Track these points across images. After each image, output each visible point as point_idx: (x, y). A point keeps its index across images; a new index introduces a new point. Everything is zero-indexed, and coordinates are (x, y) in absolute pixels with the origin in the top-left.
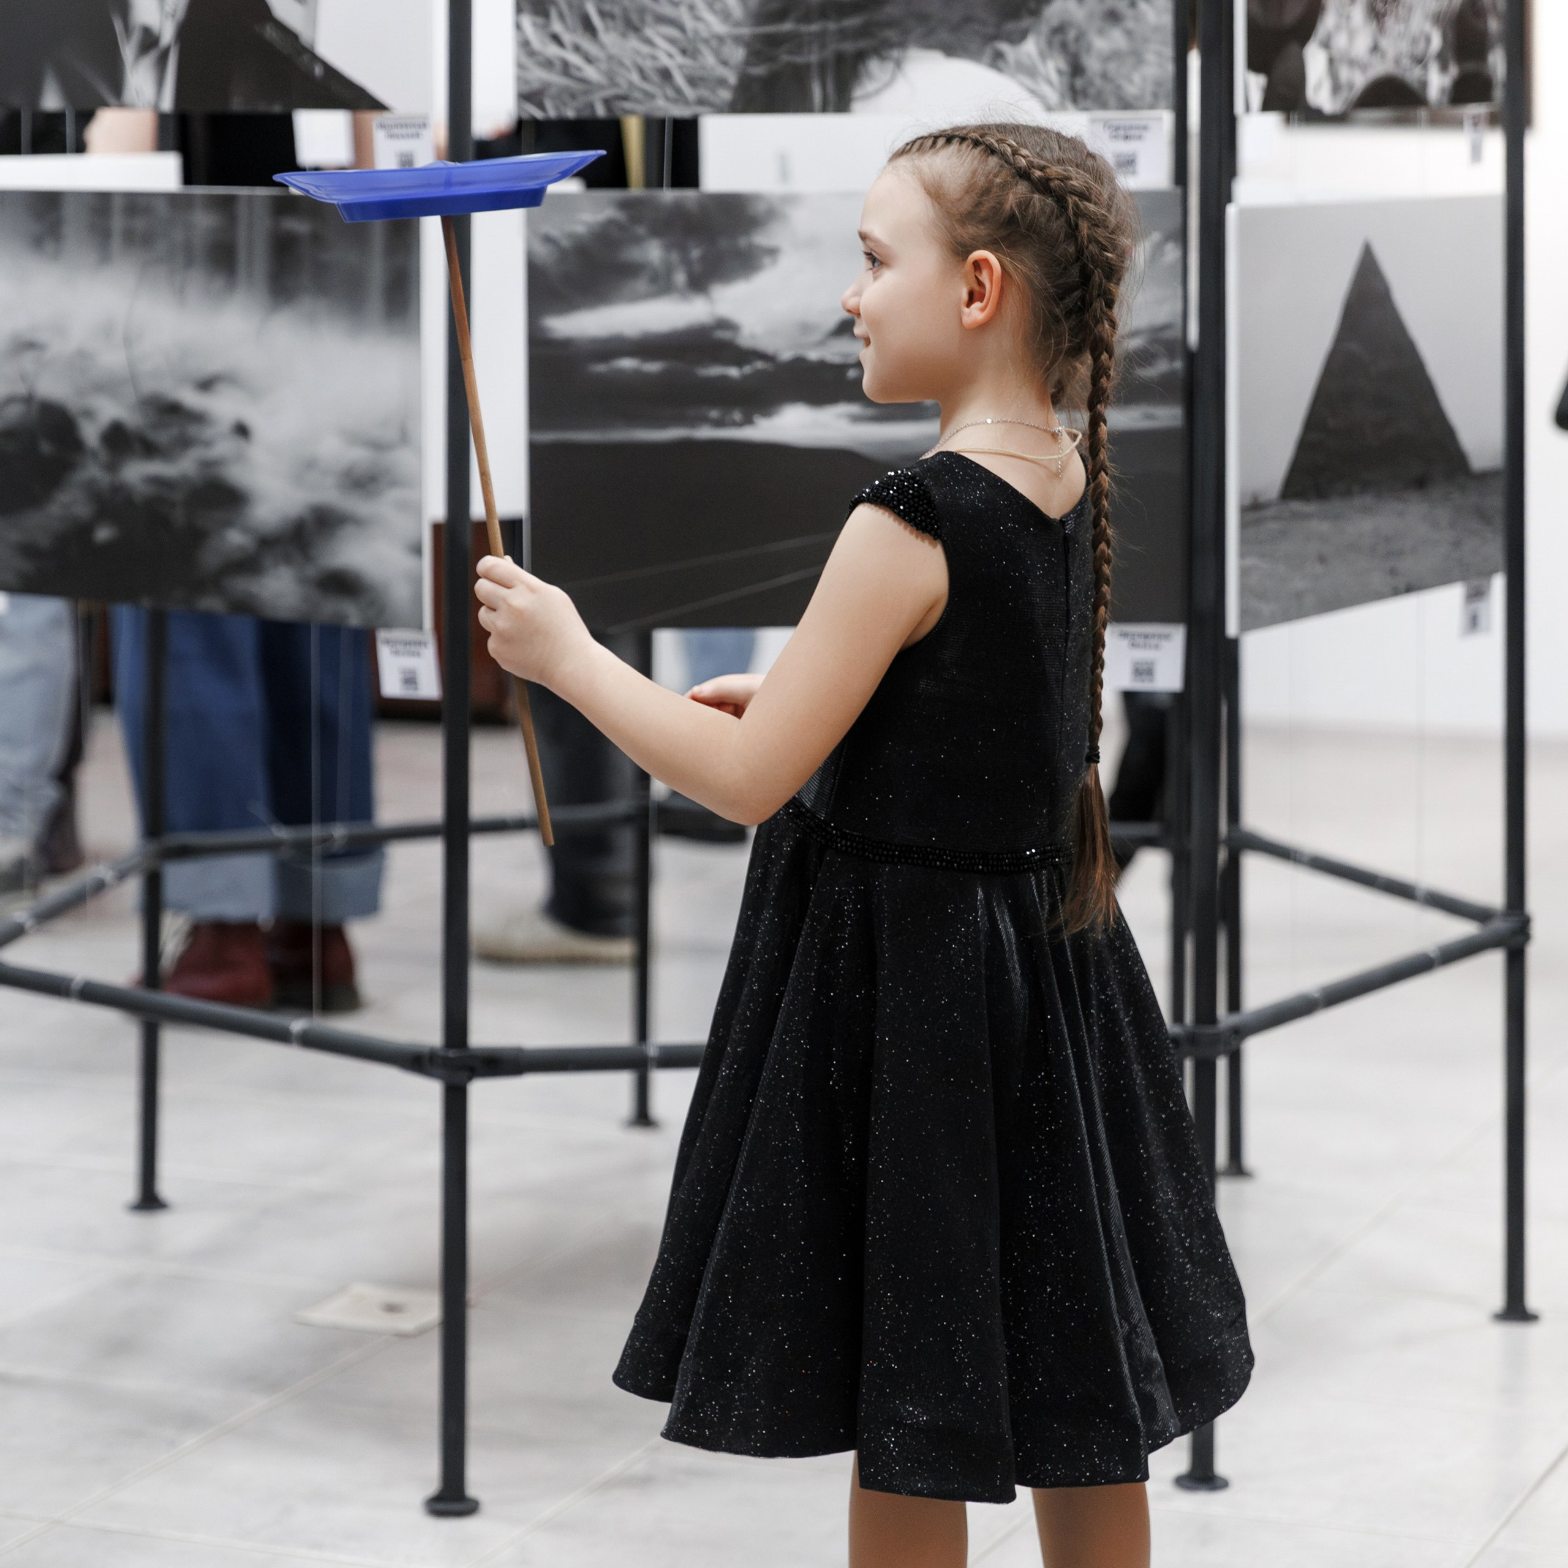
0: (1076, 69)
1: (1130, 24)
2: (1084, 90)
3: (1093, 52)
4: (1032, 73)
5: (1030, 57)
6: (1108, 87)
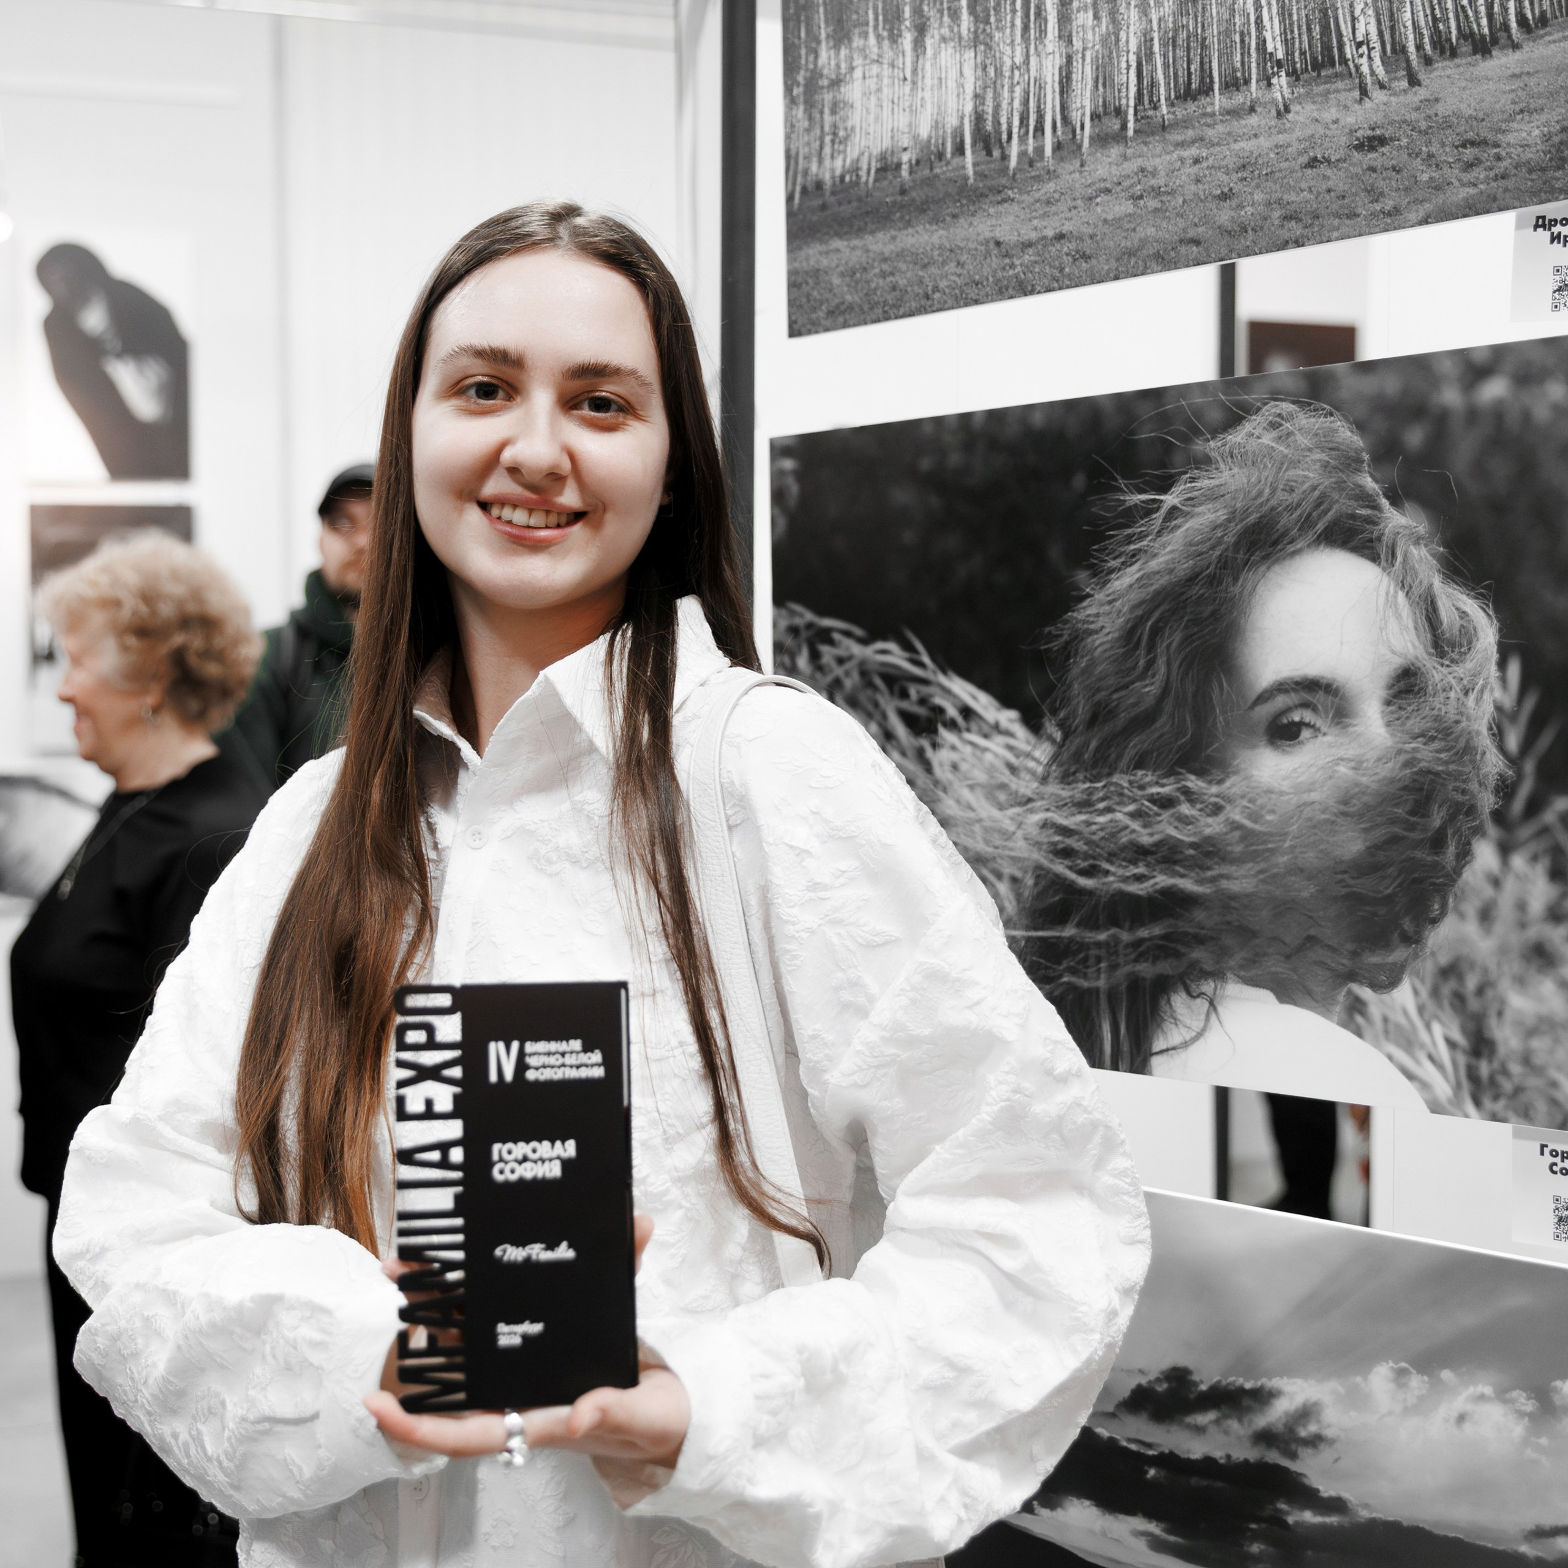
0: (1480, 1044)
2: (1492, 1081)
3: (1508, 1015)
4: (1409, 1043)
5: (1405, 1013)
6: (1533, 1082)
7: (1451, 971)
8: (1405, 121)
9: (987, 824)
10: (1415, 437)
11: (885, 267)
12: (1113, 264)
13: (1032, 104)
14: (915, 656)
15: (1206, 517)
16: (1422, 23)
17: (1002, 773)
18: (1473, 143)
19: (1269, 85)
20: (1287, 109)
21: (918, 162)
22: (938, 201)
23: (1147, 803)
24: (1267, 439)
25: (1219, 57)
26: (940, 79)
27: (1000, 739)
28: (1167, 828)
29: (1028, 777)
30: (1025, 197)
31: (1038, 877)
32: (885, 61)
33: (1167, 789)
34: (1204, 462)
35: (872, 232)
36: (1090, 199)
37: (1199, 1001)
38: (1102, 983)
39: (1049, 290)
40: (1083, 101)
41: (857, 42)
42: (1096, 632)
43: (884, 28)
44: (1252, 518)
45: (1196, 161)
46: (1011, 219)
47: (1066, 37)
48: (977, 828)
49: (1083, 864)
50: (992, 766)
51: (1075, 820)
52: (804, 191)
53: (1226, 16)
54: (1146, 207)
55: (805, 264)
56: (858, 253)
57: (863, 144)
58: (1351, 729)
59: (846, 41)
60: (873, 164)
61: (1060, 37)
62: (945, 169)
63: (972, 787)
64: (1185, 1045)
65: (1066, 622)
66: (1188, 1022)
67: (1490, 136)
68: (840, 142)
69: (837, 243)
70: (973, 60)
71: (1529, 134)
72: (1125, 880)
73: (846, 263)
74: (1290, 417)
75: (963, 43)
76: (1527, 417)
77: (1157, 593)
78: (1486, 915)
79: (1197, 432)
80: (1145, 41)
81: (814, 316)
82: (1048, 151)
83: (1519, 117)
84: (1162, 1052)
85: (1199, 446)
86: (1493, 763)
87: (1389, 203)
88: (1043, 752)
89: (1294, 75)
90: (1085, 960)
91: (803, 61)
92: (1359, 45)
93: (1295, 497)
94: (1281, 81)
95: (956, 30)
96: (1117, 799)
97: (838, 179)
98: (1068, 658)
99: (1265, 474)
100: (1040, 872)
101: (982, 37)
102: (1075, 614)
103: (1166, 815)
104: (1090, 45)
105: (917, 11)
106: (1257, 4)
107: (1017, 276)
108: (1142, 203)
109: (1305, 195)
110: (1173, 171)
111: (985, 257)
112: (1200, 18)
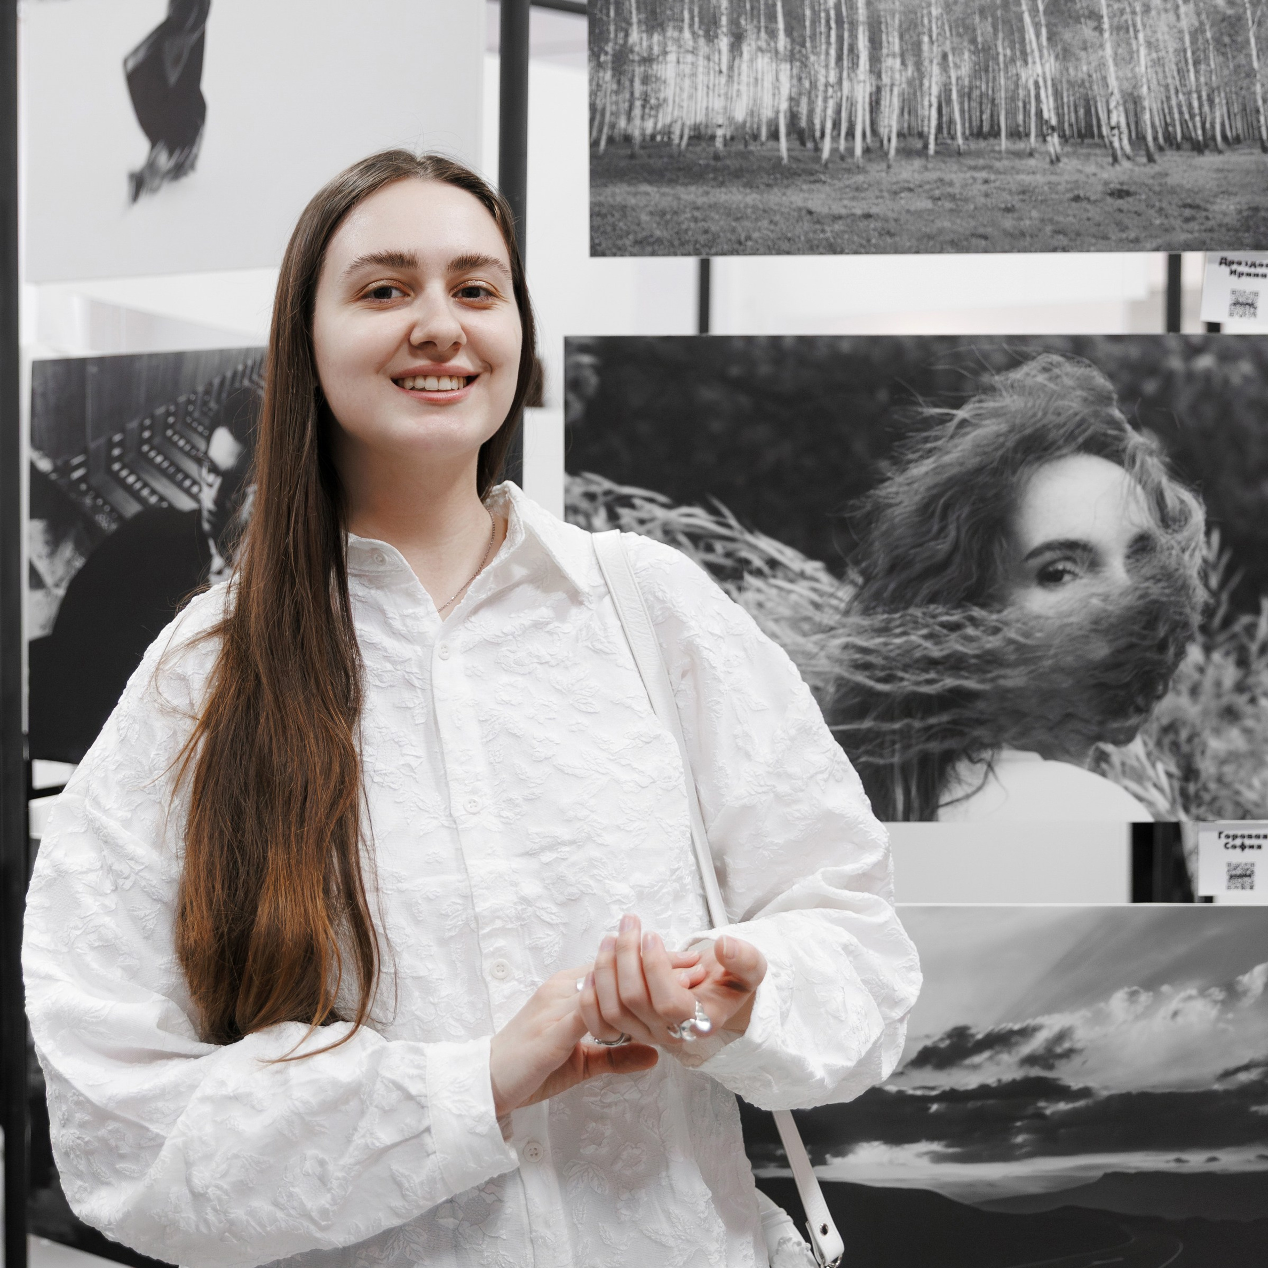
0: (1189, 773)
1: (1249, 723)
2: (1197, 796)
3: (1209, 753)
4: (1139, 777)
5: (1138, 758)
6: (1224, 793)
7: (1171, 728)
8: (1144, 184)
10: (1150, 387)
11: (697, 214)
12: (915, 243)
13: (844, 115)
14: (722, 520)
15: (989, 429)
16: (1157, 123)
17: (806, 609)
18: (1190, 206)
19: (1045, 141)
20: (1058, 159)
21: (732, 138)
22: (753, 171)
23: (938, 628)
24: (1041, 378)
25: (1007, 113)
26: (756, 79)
27: (806, 584)
28: (954, 644)
29: (831, 611)
30: (836, 182)
32: (701, 53)
33: (956, 617)
34: (991, 390)
35: (685, 185)
36: (896, 193)
37: (979, 765)
38: (896, 759)
39: (857, 253)
40: (891, 123)
41: (671, 32)
42: (897, 505)
43: (700, 28)
44: (1028, 431)
45: (986, 182)
46: (823, 196)
47: (876, 71)
49: (881, 674)
50: (797, 603)
51: (875, 642)
52: (611, 140)
53: (1012, 87)
54: (943, 206)
55: (610, 200)
56: (670, 199)
57: (676, 113)
58: (1101, 575)
59: (659, 30)
60: (686, 132)
61: (871, 71)
62: (759, 148)
63: (776, 621)
64: (967, 797)
65: (869, 497)
66: (969, 780)
67: (1202, 204)
68: (651, 108)
69: (645, 188)
70: (788, 73)
71: (1228, 207)
72: (918, 683)
73: (656, 205)
74: (1058, 365)
75: (780, 57)
76: (1226, 382)
77: (950, 479)
78: (1195, 691)
79: (984, 369)
80: (945, 90)
81: (620, 243)
82: (858, 151)
83: (1221, 196)
84: (947, 804)
85: (986, 378)
86: (1201, 595)
87: (1132, 235)
88: (845, 593)
89: (1063, 137)
90: (882, 743)
91: (612, 36)
92: (1112, 128)
93: (1062, 419)
94: (1054, 141)
95: (772, 44)
96: (911, 625)
97: (648, 138)
98: (870, 523)
99: (1038, 402)
100: (840, 682)
101: (797, 56)
102: (877, 492)
103: (954, 636)
104: (897, 83)
105: (734, 22)
106: (1036, 84)
107: (827, 239)
108: (940, 203)
109: (1071, 219)
110: (966, 185)
111: (798, 221)
112: (990, 84)
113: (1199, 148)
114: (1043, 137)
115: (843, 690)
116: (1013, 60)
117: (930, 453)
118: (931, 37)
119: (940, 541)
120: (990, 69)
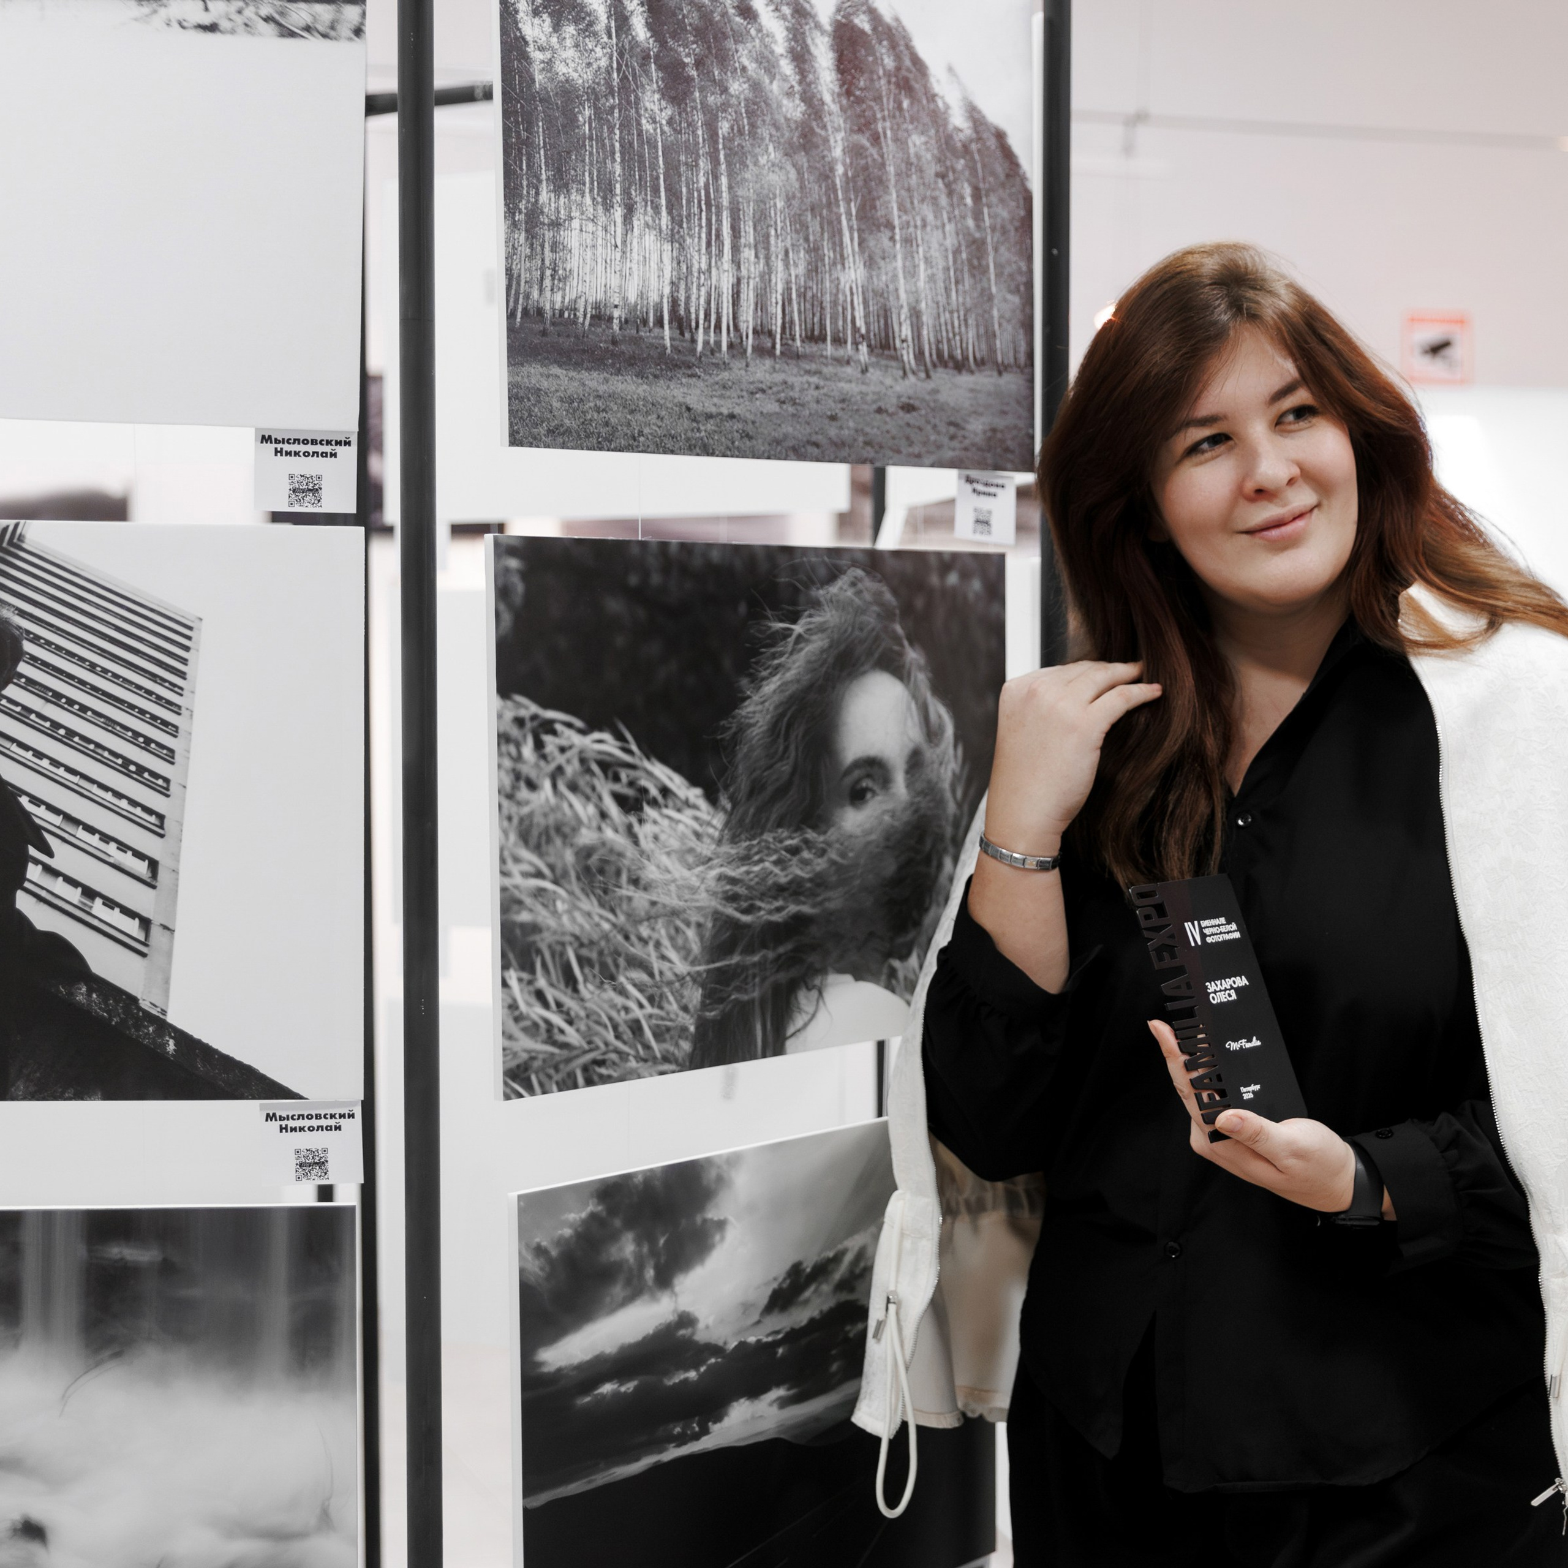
8: (924, 399)
9: (680, 882)
11: (599, 403)
12: (767, 447)
13: (713, 306)
14: (626, 745)
16: (932, 338)
17: (690, 840)
18: (953, 424)
19: (857, 349)
20: (867, 369)
21: (627, 321)
22: (643, 360)
23: (784, 853)
25: (831, 318)
26: (645, 258)
27: (689, 812)
28: (797, 870)
29: (708, 840)
30: (707, 377)
31: (715, 920)
32: (600, 223)
35: (588, 369)
36: (752, 393)
38: (756, 994)
39: (724, 455)
40: (748, 319)
41: (574, 196)
43: (598, 195)
45: (817, 387)
46: (698, 392)
47: (737, 263)
48: (673, 888)
49: (744, 905)
50: (683, 834)
52: (525, 311)
53: (834, 291)
54: (787, 410)
55: (527, 381)
56: (576, 384)
57: (580, 288)
59: (565, 191)
60: (589, 310)
61: (732, 261)
62: (648, 334)
63: (668, 854)
65: (734, 717)
67: (961, 422)
68: (559, 280)
69: (555, 370)
70: (670, 252)
71: (977, 427)
72: (770, 912)
73: (565, 391)
75: (663, 235)
76: (966, 598)
80: (787, 288)
81: (535, 431)
82: (724, 345)
83: (973, 416)
87: (916, 450)
88: (719, 820)
89: (870, 347)
91: (525, 192)
92: (903, 341)
94: (863, 348)
95: (657, 222)
96: (766, 852)
97: (557, 315)
98: (735, 745)
100: (717, 916)
101: (677, 237)
102: (740, 711)
104: (753, 276)
105: (626, 192)
106: (851, 289)
107: (702, 439)
108: (785, 407)
109: (875, 430)
110: (804, 390)
111: (679, 419)
112: (820, 286)
113: (959, 366)
114: (856, 344)
115: (718, 924)
116: (835, 264)
117: (777, 668)
118: (776, 230)
119: (784, 762)
120: (819, 270)
